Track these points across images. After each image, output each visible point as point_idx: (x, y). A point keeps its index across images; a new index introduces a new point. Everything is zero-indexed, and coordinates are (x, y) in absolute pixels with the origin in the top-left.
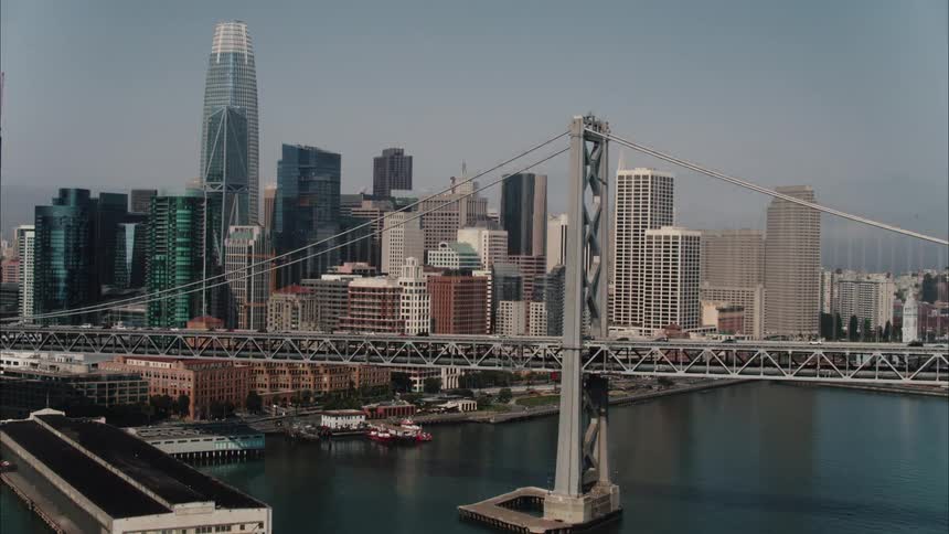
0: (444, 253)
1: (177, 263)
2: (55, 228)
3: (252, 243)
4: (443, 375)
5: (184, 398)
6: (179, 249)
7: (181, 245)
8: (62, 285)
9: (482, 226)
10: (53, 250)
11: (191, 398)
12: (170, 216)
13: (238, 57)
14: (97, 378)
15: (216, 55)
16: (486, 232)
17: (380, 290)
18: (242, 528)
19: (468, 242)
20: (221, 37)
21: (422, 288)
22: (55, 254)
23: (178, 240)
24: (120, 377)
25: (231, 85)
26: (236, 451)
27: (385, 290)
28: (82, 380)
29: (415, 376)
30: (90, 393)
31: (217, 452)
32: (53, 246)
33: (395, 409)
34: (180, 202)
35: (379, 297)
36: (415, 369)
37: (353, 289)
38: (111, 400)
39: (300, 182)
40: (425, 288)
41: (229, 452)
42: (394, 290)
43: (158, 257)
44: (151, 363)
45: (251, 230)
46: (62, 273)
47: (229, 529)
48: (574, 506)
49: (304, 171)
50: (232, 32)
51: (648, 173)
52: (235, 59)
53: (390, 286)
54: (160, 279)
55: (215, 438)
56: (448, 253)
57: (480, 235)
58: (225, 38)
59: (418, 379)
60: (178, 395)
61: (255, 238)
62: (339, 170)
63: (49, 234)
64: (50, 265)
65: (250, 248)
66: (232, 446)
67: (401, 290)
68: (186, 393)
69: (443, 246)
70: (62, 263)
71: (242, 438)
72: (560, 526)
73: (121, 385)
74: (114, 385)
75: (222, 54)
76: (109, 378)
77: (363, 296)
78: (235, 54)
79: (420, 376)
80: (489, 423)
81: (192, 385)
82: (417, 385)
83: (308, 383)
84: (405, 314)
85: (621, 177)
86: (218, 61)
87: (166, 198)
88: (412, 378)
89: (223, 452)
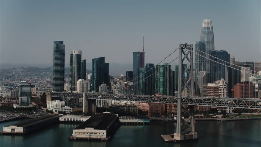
0: (252, 78)
1: (161, 81)
3: (204, 76)
4: (228, 110)
5: (147, 111)
6: (161, 77)
8: (141, 86)
11: (149, 111)
12: (159, 70)
13: (208, 28)
14: (126, 106)
15: (203, 28)
17: (213, 87)
18: (100, 134)
20: (204, 23)
21: (225, 87)
22: (140, 79)
25: (206, 35)
26: (143, 123)
27: (214, 87)
28: (122, 106)
29: (219, 109)
30: (124, 109)
31: (138, 123)
32: (140, 77)
33: (199, 116)
34: (161, 66)
35: (213, 89)
36: (219, 107)
37: (208, 87)
38: (129, 111)
40: (226, 87)
41: (141, 123)
42: (217, 87)
43: (157, 79)
45: (204, 73)
46: (141, 83)
47: (97, 134)
48: (178, 136)
50: (207, 22)
52: (207, 29)
53: (216, 86)
55: (137, 119)
59: (219, 110)
61: (205, 75)
63: (139, 74)
65: (203, 77)
66: (142, 121)
67: (219, 87)
69: (252, 76)
71: (144, 120)
72: (176, 140)
73: (131, 108)
74: (130, 108)
76: (128, 106)
77: (211, 89)
78: (207, 27)
79: (220, 109)
82: (219, 112)
84: (220, 93)
87: (158, 65)
88: (218, 110)
89: (140, 123)
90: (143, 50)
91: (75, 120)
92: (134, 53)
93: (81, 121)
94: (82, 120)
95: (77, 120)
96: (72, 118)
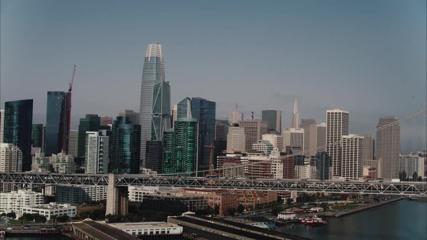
0: (260, 145)
1: (188, 150)
2: (125, 134)
5: (217, 207)
6: (189, 144)
7: (190, 142)
8: (129, 158)
9: (274, 133)
10: (125, 143)
11: (221, 207)
12: (185, 130)
15: (148, 57)
16: (275, 136)
19: (268, 140)
20: (150, 50)
22: (125, 145)
23: (189, 140)
24: (197, 198)
25: (155, 71)
29: (283, 197)
32: (124, 141)
34: (190, 124)
35: (264, 164)
37: (251, 161)
38: (194, 208)
39: (201, 114)
42: (269, 161)
43: (178, 147)
44: (198, 192)
46: (128, 153)
49: (202, 109)
50: (155, 48)
51: (341, 111)
52: (157, 60)
53: (267, 160)
54: (179, 156)
56: (262, 145)
57: (273, 137)
58: (153, 50)
60: (214, 206)
62: (215, 109)
63: (123, 136)
64: (123, 149)
67: (272, 161)
68: (218, 205)
69: (260, 142)
70: (129, 149)
73: (197, 202)
74: (195, 202)
75: (151, 57)
78: (156, 57)
79: (286, 197)
80: (335, 217)
81: (220, 201)
82: (284, 201)
83: (252, 200)
84: (274, 171)
85: (329, 113)
86: (149, 60)
87: (183, 122)
90: (70, 90)
91: (154, 233)
92: (49, 93)
93: (166, 232)
94: (168, 232)
95: (157, 232)
96: (149, 229)
